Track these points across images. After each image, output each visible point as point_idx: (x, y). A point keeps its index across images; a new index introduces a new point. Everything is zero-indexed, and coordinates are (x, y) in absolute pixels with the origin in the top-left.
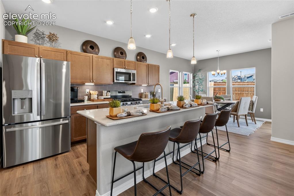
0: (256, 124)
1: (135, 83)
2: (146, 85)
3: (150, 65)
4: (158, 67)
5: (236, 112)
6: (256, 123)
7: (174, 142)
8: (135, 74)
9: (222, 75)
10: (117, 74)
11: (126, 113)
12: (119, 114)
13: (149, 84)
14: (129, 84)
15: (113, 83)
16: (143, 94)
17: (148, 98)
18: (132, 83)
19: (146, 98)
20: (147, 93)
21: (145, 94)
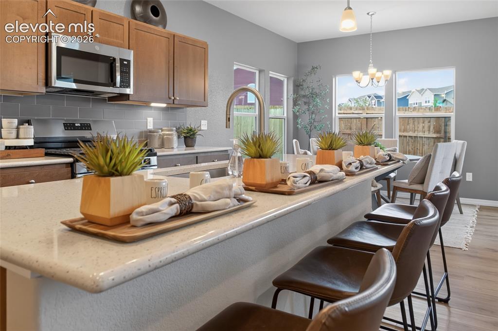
0: (461, 213)
1: (128, 95)
2: (164, 105)
3: (179, 37)
4: (204, 48)
5: (422, 183)
6: (463, 211)
7: (309, 298)
8: (129, 61)
9: (378, 82)
10: (63, 58)
11: (173, 200)
12: (143, 209)
13: (175, 101)
14: (106, 99)
15: (46, 92)
16: (154, 135)
17: (173, 148)
18: (116, 95)
19: (163, 149)
20: (167, 133)
21: (160, 133)
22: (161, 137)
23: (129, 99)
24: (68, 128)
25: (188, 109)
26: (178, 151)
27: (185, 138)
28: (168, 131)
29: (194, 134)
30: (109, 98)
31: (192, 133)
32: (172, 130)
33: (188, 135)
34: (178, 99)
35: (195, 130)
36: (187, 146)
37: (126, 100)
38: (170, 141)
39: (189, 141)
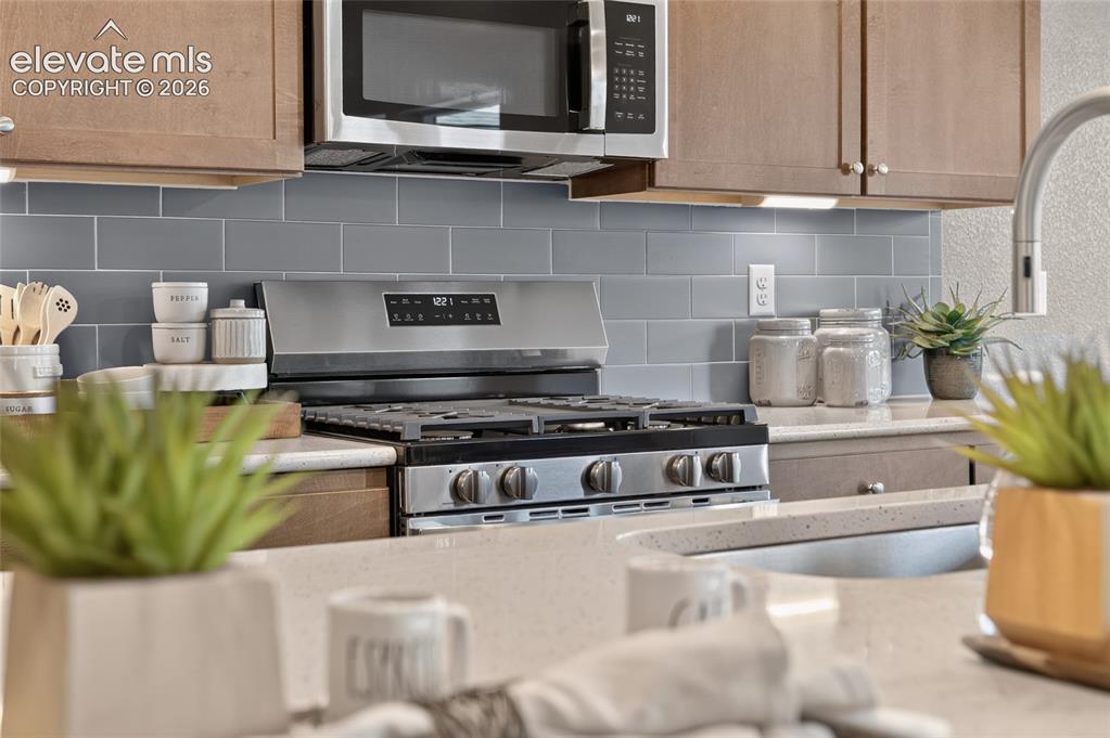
1: (650, 164)
2: (827, 205)
8: (648, 11)
13: (870, 179)
14: (566, 186)
15: (307, 167)
16: (779, 343)
17: (862, 404)
18: (598, 166)
19: (819, 408)
20: (843, 331)
21: (808, 335)
22: (812, 350)
23: (652, 183)
24: (402, 316)
25: (947, 216)
26: (895, 417)
27: (930, 354)
28: (849, 326)
29: (970, 339)
30: (575, 178)
31: (959, 332)
32: (860, 320)
33: (941, 342)
34: (885, 169)
35: (979, 318)
36: (939, 395)
37: (643, 189)
38: (852, 369)
39: (949, 371)
